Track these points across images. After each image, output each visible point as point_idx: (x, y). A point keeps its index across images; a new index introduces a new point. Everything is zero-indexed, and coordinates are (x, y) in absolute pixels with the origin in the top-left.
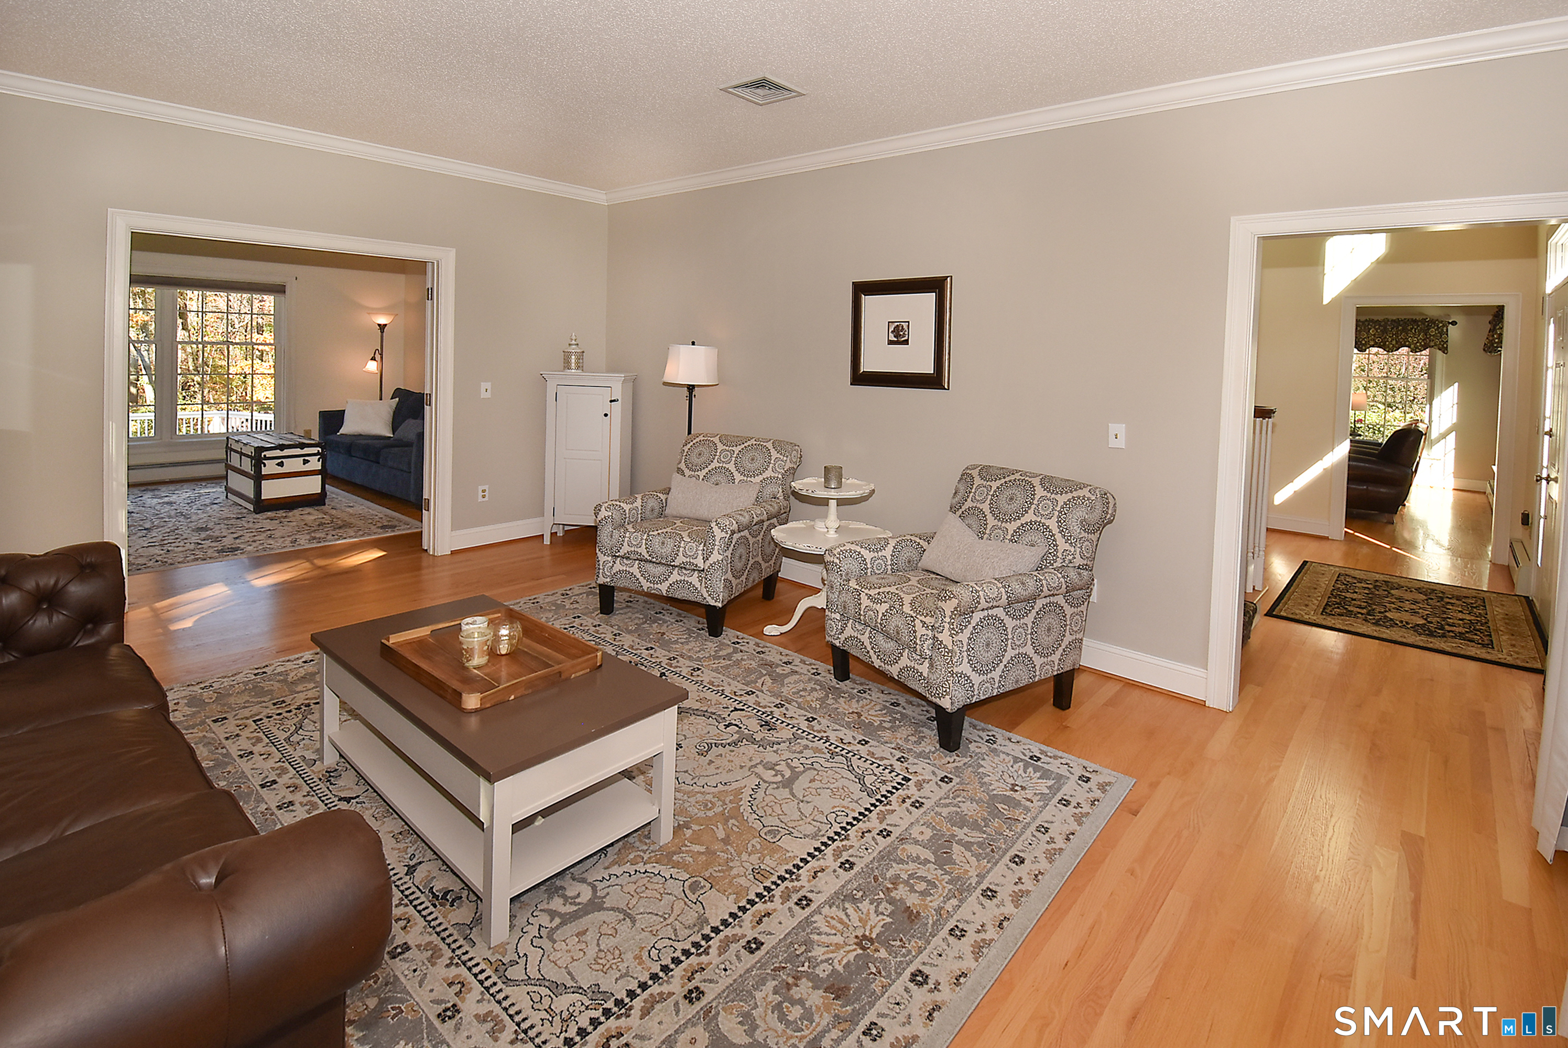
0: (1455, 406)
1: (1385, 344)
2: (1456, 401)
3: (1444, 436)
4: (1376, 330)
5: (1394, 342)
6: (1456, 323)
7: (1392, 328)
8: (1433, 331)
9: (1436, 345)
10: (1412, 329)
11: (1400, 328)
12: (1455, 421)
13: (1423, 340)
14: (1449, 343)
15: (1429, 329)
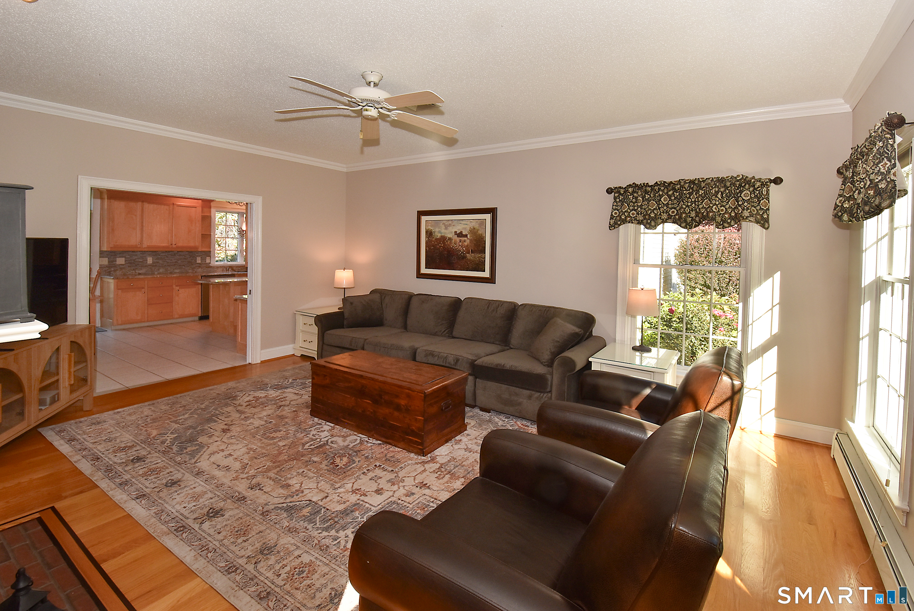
0: (777, 309)
1: (680, 218)
2: (777, 300)
3: (765, 348)
4: (669, 197)
5: (693, 214)
6: (781, 180)
7: (690, 194)
8: (746, 195)
9: (752, 216)
10: (717, 193)
11: (701, 192)
12: (775, 330)
13: (733, 210)
14: (771, 212)
15: (741, 192)
